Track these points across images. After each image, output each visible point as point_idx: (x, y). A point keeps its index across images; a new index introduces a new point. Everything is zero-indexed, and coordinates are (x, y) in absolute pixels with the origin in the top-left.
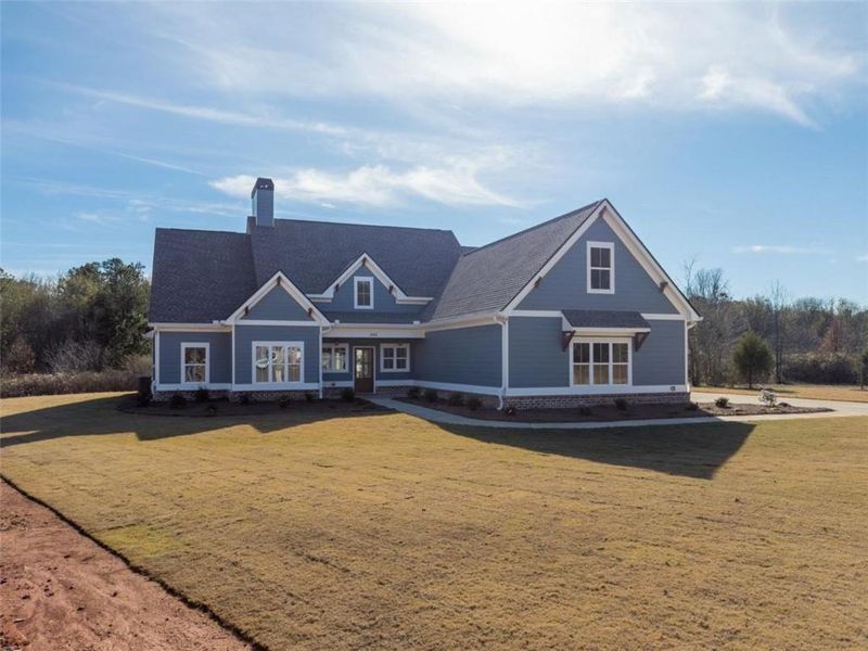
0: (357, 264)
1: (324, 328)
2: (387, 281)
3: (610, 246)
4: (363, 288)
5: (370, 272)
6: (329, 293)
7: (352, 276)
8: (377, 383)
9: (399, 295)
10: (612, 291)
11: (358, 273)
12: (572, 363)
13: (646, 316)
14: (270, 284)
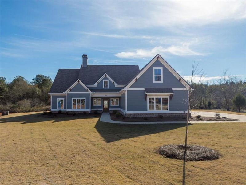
0: (104, 76)
1: (91, 94)
2: (112, 81)
3: (161, 68)
4: (106, 82)
5: (107, 78)
6: (96, 84)
7: (103, 79)
8: (110, 109)
9: (116, 84)
10: (162, 82)
11: (104, 79)
12: (148, 104)
13: (173, 89)
14: (76, 83)
